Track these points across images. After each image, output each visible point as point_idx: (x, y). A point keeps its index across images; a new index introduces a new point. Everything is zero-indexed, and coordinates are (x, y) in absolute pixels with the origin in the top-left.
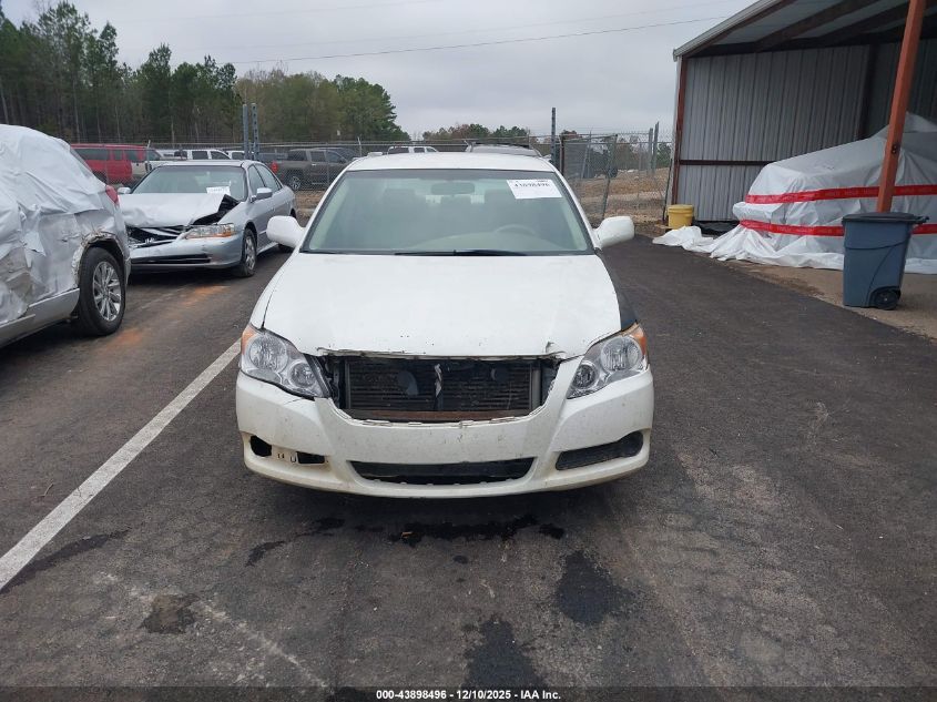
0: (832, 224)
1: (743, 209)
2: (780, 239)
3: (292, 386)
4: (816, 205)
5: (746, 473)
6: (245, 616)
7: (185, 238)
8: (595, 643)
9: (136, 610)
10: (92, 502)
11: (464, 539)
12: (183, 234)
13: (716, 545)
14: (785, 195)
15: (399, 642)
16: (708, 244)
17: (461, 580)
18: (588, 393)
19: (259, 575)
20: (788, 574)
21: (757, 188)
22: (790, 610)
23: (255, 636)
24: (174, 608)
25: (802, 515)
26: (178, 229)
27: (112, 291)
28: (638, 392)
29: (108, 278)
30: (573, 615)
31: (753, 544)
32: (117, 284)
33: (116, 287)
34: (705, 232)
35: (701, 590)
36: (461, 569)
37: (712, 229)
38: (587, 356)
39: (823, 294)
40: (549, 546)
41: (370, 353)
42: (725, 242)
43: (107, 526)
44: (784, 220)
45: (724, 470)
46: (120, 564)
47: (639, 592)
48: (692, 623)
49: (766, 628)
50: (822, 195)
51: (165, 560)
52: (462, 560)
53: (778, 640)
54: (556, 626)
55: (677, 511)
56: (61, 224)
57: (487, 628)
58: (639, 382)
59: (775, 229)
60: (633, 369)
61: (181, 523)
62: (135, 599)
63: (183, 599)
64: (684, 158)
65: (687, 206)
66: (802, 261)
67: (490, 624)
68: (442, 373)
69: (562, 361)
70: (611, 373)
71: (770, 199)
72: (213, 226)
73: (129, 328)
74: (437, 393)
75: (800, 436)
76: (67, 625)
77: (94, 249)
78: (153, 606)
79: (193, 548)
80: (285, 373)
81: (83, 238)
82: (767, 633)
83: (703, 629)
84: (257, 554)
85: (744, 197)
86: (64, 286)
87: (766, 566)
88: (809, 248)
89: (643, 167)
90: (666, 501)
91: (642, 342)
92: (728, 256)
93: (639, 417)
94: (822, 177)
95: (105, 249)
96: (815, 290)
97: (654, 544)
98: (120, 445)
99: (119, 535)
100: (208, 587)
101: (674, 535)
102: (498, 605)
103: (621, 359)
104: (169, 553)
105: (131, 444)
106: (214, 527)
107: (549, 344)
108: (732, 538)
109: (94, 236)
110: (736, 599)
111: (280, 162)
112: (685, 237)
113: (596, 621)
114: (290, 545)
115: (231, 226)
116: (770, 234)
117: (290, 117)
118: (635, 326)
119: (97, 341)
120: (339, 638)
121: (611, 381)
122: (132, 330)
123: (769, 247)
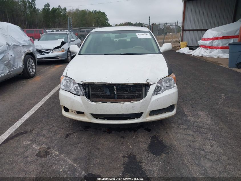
0: (225, 46)
1: (201, 42)
2: (211, 50)
3: (74, 92)
4: (221, 41)
5: (202, 113)
6: (63, 153)
7: (52, 52)
8: (159, 161)
9: (34, 151)
10: (25, 122)
11: (123, 132)
12: (52, 51)
13: (193, 133)
14: (212, 38)
15: (105, 160)
16: (191, 52)
17: (122, 143)
18: (159, 94)
19: (68, 142)
20: (214, 142)
21: (205, 37)
22: (214, 152)
23: (66, 159)
24: (44, 151)
25: (218, 125)
26: (50, 50)
27: (33, 66)
28: (173, 93)
29: (31, 63)
30: (153, 153)
31: (204, 133)
32: (34, 64)
33: (34, 65)
34: (190, 49)
35: (189, 146)
36: (122, 140)
37: (192, 48)
38: (159, 83)
39: (223, 65)
40: (147, 134)
41: (96, 83)
42: (196, 52)
43: (28, 128)
44: (212, 45)
45: (196, 112)
46: (31, 138)
47: (172, 147)
48: (186, 155)
49: (208, 157)
50: (223, 38)
51: (43, 137)
52: (123, 137)
53: (211, 160)
54: (149, 156)
55: (183, 124)
56: (18, 48)
57: (129, 157)
58: (174, 90)
59: (210, 47)
60: (172, 87)
61: (48, 128)
62: (34, 148)
63: (47, 148)
64: (185, 29)
65: (185, 42)
66: (217, 56)
67: (130, 155)
68: (116, 88)
69: (151, 84)
70: (166, 88)
71: (208, 39)
72: (59, 49)
73: (37, 76)
74: (115, 94)
75: (217, 103)
76: (16, 155)
77: (28, 55)
78: (39, 150)
79: (50, 134)
80: (72, 89)
81: (24, 52)
82: (208, 158)
83: (190, 157)
84: (67, 136)
85: (201, 39)
86: (20, 65)
87: (208, 139)
88: (219, 52)
89: (174, 32)
90: (180, 121)
91: (174, 79)
92: (196, 55)
93: (174, 100)
94: (223, 33)
95: (30, 55)
96: (220, 64)
97: (176, 133)
98: (33, 107)
99: (31, 131)
100: (54, 145)
101: (182, 131)
102: (132, 150)
103: (168, 84)
104: (44, 136)
105: (36, 106)
106: (56, 128)
107: (147, 80)
108: (198, 131)
109: (27, 52)
110: (199, 149)
111: (78, 33)
112: (185, 50)
113: (160, 155)
114: (76, 133)
115: (64, 49)
116: (208, 49)
117: (81, 21)
118: (173, 74)
119: (29, 79)
120: (89, 159)
121: (165, 90)
122: (38, 77)
123: (208, 52)
